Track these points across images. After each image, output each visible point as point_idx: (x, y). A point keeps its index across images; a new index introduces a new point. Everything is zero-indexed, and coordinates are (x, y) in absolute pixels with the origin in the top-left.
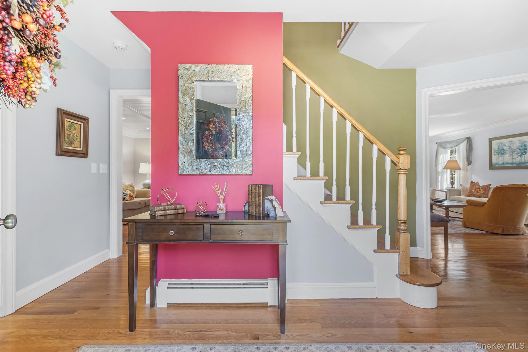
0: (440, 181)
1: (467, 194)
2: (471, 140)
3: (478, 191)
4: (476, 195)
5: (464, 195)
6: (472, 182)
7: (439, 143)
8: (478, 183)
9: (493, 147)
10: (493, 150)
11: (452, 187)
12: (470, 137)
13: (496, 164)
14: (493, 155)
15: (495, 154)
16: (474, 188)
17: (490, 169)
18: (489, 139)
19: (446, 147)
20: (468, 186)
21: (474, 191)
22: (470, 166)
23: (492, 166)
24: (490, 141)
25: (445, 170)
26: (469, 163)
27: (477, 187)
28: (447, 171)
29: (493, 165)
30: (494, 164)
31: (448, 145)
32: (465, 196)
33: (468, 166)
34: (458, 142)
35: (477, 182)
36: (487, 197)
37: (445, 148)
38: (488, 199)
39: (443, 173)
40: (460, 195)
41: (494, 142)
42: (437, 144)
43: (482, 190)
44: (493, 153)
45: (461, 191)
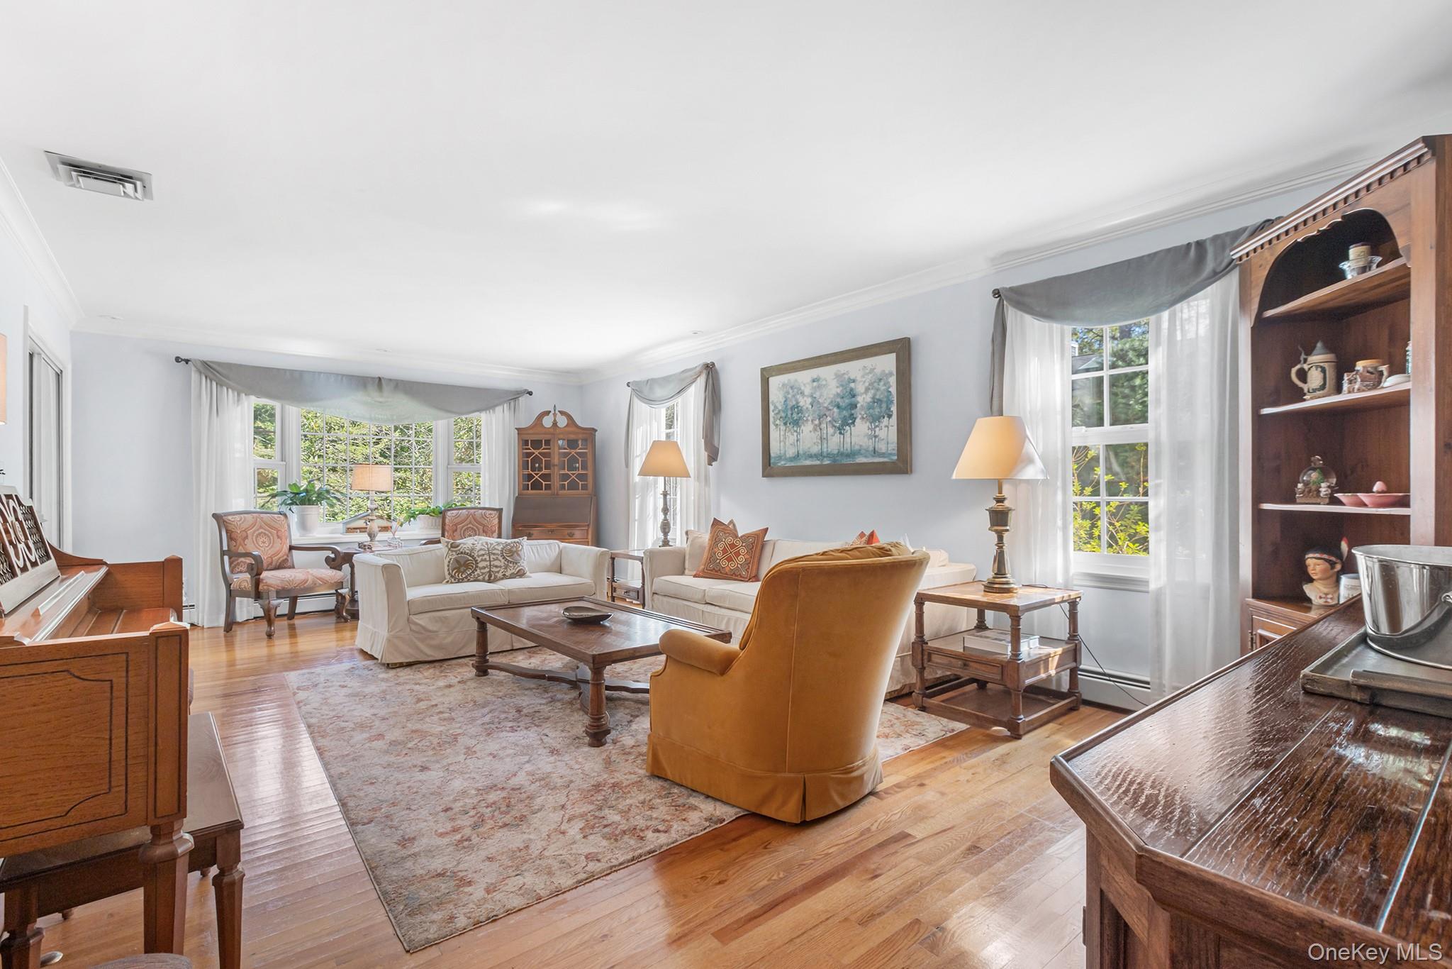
0: (637, 518)
1: (703, 567)
2: (717, 372)
3: (732, 555)
4: (727, 569)
5: (694, 573)
6: (716, 523)
7: (636, 383)
8: (734, 525)
9: (772, 398)
10: (771, 408)
11: (666, 543)
12: (713, 364)
13: (780, 458)
14: (772, 427)
15: (778, 422)
16: (721, 546)
17: (763, 476)
18: (763, 370)
19: (652, 397)
20: (705, 537)
21: (719, 555)
22: (713, 463)
23: (770, 468)
24: (766, 374)
25: (651, 477)
26: (713, 456)
27: (730, 539)
28: (656, 483)
29: (772, 461)
30: (775, 458)
31: (659, 392)
32: (695, 576)
33: (710, 464)
34: (682, 383)
35: (731, 522)
36: (755, 578)
37: (650, 401)
38: (758, 585)
39: (646, 488)
40: (682, 573)
41: (775, 382)
42: (629, 389)
43: (743, 551)
44: (771, 420)
45: (687, 557)
